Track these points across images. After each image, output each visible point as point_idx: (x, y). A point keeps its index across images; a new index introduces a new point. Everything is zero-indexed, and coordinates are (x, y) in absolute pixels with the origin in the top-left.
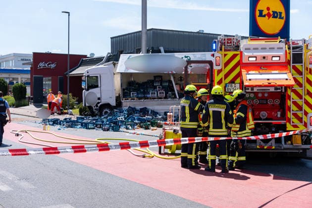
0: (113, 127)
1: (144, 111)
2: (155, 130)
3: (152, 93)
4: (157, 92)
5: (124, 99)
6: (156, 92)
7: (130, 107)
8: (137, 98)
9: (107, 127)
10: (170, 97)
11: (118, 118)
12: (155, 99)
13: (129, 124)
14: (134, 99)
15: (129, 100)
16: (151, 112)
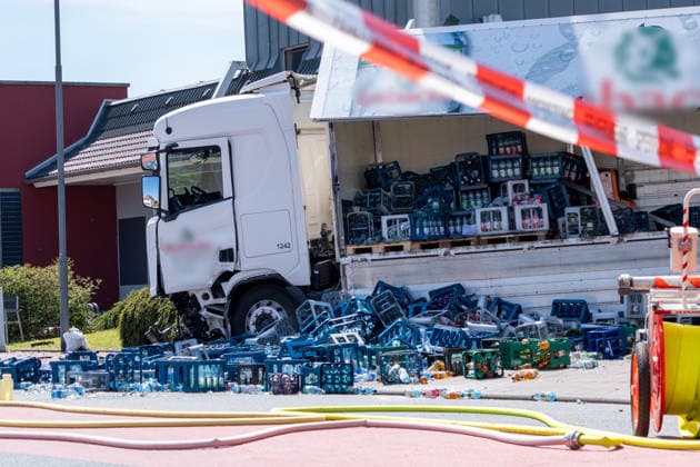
0: (321, 372)
1: (453, 301)
2: (530, 377)
3: (484, 217)
4: (511, 210)
5: (350, 249)
6: (504, 211)
7: (381, 285)
8: (414, 240)
9: (290, 371)
10: (574, 231)
11: (334, 336)
12: (503, 241)
13: (394, 359)
14: (400, 248)
15: (375, 256)
16: (489, 304)
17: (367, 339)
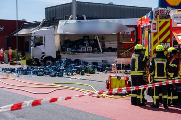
0: (58, 74)
1: (78, 62)
2: (89, 75)
3: (83, 49)
4: (87, 48)
5: (62, 53)
6: (86, 48)
7: (67, 59)
8: (72, 52)
9: (53, 74)
10: (96, 51)
11: (60, 67)
12: (85, 53)
13: (69, 72)
14: (70, 53)
15: (66, 54)
16: (83, 62)
17: (65, 67)
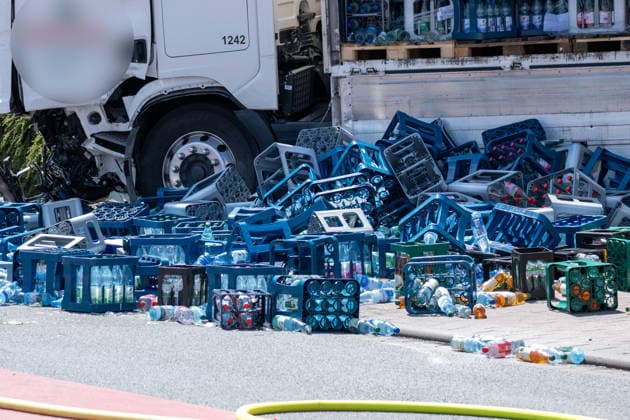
0: (304, 292)
5: (349, 51)
7: (401, 119)
8: (459, 38)
11: (321, 215)
12: (615, 47)
14: (435, 53)
15: (391, 65)
16: (586, 159)
17: (375, 218)
